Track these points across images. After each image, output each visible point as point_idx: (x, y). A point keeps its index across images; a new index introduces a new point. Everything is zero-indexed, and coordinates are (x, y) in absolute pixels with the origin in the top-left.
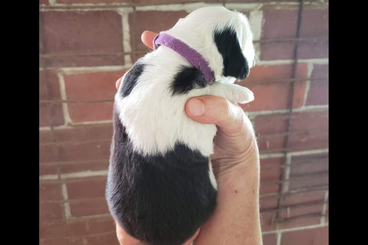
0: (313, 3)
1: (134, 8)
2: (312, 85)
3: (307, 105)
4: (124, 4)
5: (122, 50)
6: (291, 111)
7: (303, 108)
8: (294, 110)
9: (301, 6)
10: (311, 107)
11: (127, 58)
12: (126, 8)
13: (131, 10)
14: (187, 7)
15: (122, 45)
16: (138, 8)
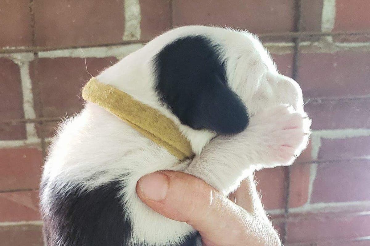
0: (316, 44)
1: (36, 54)
2: (319, 171)
3: (312, 202)
4: (23, 48)
5: (23, 116)
6: (286, 211)
7: (307, 207)
8: (291, 210)
9: (295, 48)
10: (321, 205)
11: (30, 128)
12: (24, 54)
13: (31, 56)
14: (115, 51)
15: (21, 109)
16: (42, 54)
